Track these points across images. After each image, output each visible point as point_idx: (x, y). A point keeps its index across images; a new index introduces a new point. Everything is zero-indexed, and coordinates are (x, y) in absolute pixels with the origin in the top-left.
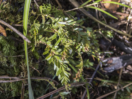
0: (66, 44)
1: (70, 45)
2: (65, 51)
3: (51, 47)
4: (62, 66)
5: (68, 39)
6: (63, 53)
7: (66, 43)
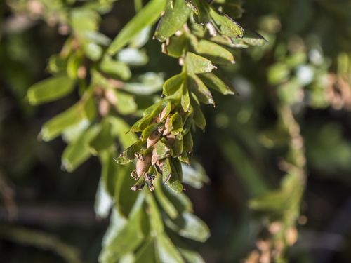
0: (191, 49)
1: (214, 59)
2: (168, 107)
3: (94, 51)
4: (150, 200)
5: (212, 13)
6: (153, 120)
7: (194, 41)
